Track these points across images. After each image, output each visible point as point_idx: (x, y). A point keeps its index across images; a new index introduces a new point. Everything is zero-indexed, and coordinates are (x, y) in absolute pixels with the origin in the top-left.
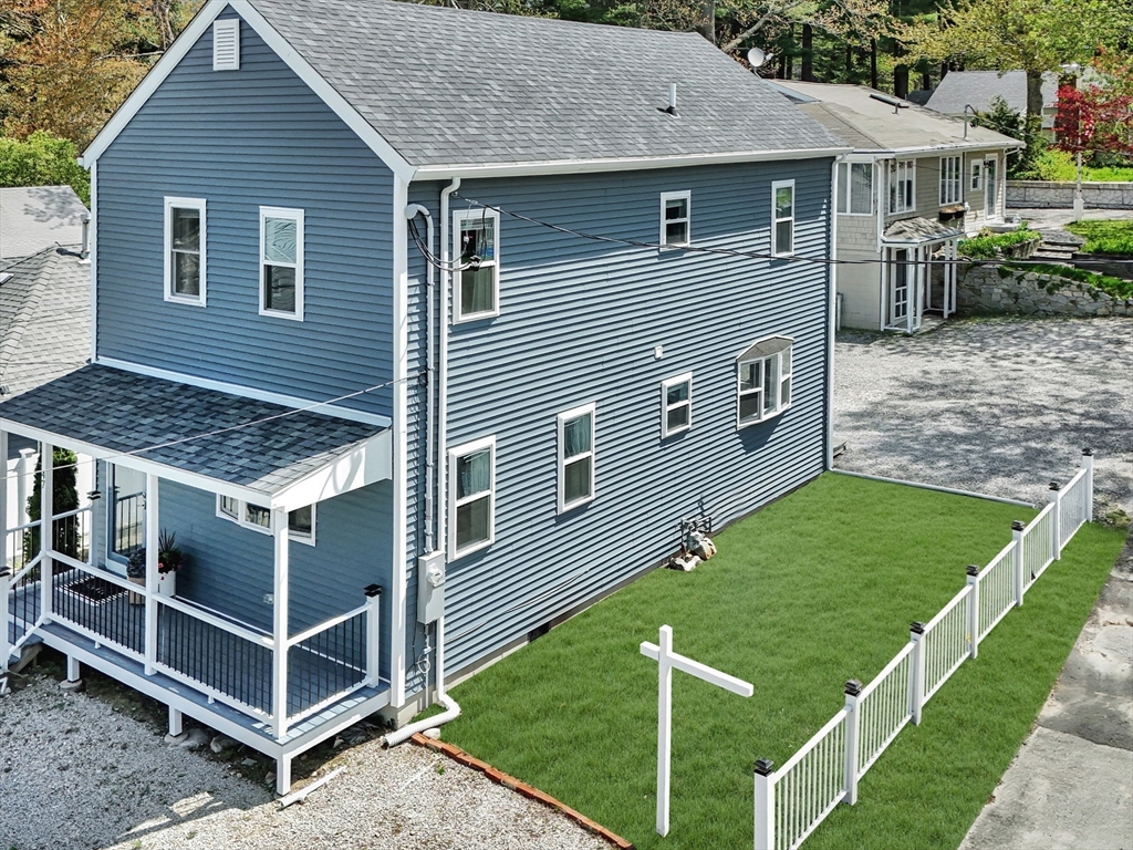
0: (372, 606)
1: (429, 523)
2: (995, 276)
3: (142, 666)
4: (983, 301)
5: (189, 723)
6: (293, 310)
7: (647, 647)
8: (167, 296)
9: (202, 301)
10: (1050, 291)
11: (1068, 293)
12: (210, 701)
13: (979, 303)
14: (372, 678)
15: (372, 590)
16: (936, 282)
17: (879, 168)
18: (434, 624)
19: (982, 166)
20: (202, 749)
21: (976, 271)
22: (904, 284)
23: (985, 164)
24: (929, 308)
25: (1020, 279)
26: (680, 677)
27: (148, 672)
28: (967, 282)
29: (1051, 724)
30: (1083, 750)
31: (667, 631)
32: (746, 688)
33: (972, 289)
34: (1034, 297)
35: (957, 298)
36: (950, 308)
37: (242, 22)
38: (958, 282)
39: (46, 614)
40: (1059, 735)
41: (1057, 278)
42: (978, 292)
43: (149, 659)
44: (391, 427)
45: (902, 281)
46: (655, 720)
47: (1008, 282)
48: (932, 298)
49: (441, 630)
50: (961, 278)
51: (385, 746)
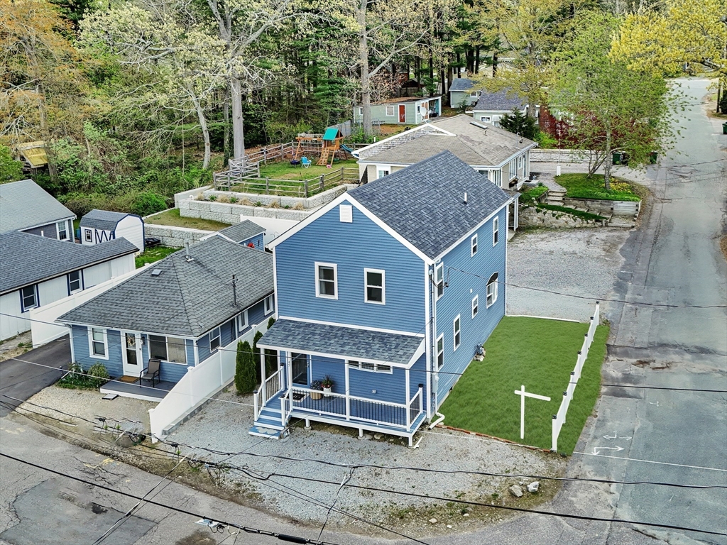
0: (422, 390)
1: (434, 364)
2: (535, 211)
3: (345, 418)
4: (530, 223)
5: (365, 432)
6: (380, 300)
7: (517, 392)
8: (318, 295)
9: (336, 297)
10: (557, 218)
11: (564, 219)
12: (378, 425)
13: (528, 224)
14: (421, 411)
15: (421, 385)
20: (373, 439)
25: (545, 213)
26: (527, 398)
27: (348, 420)
29: (606, 394)
30: (615, 399)
31: (523, 387)
32: (548, 399)
33: (525, 217)
34: (551, 220)
36: (516, 226)
37: (353, 207)
39: (292, 407)
40: (608, 397)
41: (560, 213)
42: (527, 219)
43: (348, 416)
44: (425, 337)
46: (520, 412)
47: (540, 214)
49: (436, 394)
51: (429, 429)
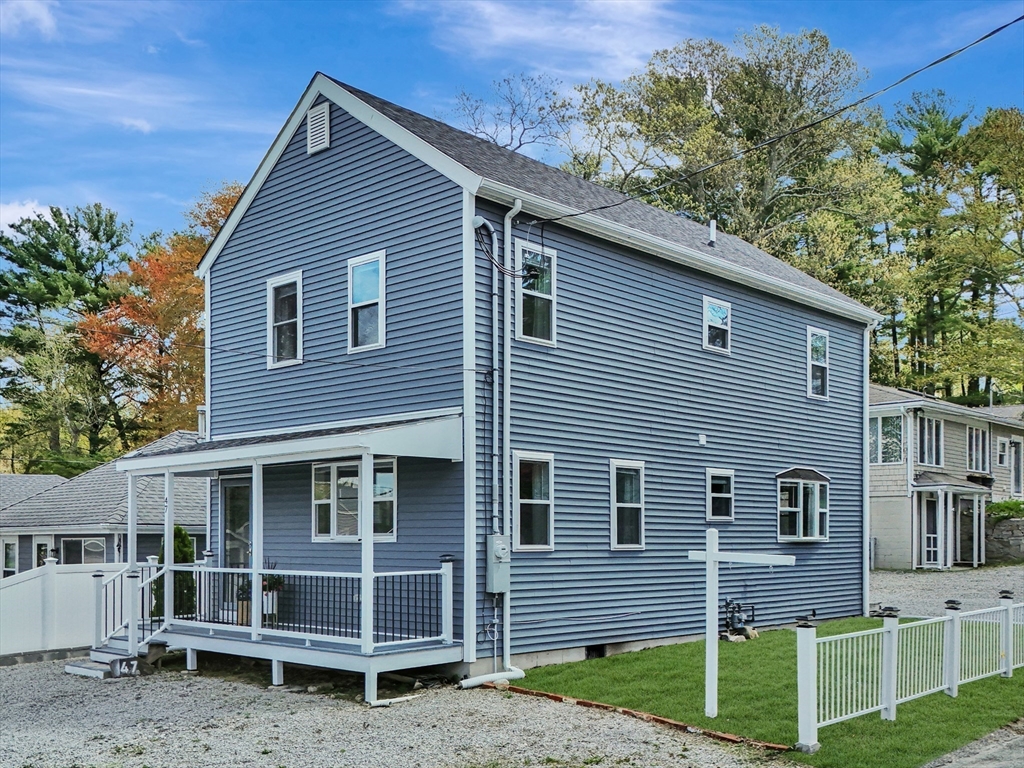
0: (447, 570)
1: (496, 507)
4: (1012, 551)
5: (289, 666)
6: (377, 341)
8: (270, 364)
9: (299, 357)
12: (308, 644)
13: (1008, 554)
14: (447, 634)
15: (446, 557)
16: (966, 537)
17: (909, 419)
18: (502, 595)
19: (1007, 445)
20: (301, 692)
21: (1006, 523)
22: (935, 533)
23: (1011, 443)
24: (959, 561)
27: (254, 637)
28: (995, 535)
35: (986, 551)
36: (979, 560)
37: (332, 105)
38: (987, 535)
44: (461, 414)
45: (932, 529)
48: (961, 553)
49: (507, 603)
50: (990, 532)
51: (461, 688)
